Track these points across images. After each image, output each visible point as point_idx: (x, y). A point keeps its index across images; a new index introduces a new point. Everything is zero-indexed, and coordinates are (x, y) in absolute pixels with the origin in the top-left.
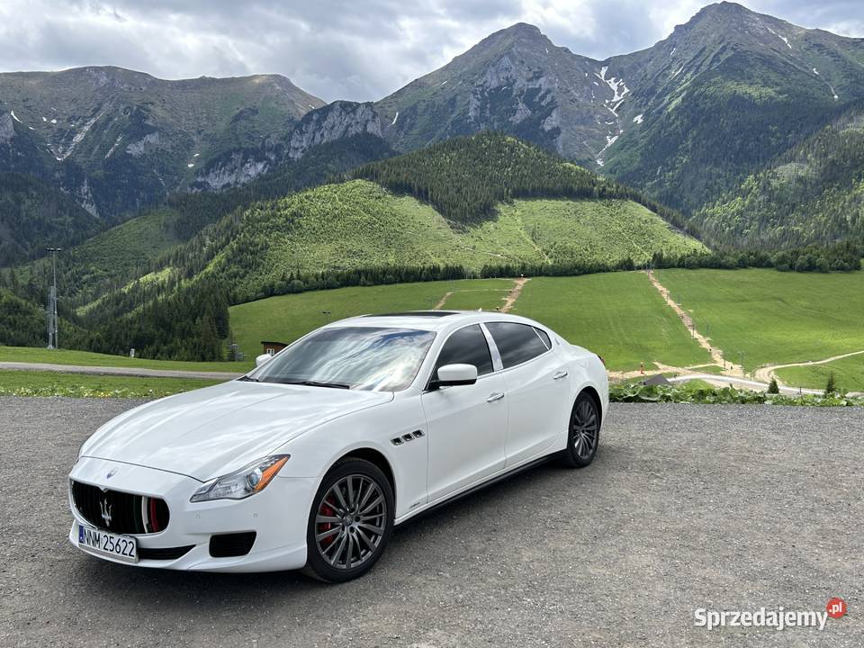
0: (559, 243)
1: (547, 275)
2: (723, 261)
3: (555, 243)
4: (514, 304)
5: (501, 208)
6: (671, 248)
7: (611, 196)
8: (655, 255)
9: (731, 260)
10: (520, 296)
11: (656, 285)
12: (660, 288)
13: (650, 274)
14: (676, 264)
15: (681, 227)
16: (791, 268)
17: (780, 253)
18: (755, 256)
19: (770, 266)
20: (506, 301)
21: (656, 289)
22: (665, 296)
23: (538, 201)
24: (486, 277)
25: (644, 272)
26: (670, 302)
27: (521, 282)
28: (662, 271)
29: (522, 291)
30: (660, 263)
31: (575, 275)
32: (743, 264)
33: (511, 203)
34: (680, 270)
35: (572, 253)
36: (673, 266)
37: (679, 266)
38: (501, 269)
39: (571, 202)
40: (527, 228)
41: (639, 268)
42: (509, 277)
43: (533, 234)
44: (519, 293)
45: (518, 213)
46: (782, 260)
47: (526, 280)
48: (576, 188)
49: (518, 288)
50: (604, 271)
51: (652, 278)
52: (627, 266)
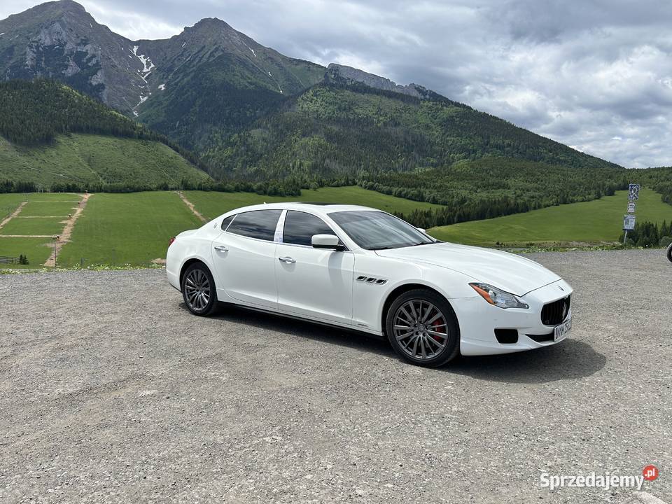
0: (110, 169)
1: (106, 192)
2: (226, 187)
3: (107, 168)
4: (82, 212)
5: (61, 139)
6: (190, 177)
7: (147, 138)
8: (182, 181)
9: (230, 186)
10: (87, 206)
11: (185, 201)
12: (188, 203)
13: (180, 194)
14: (196, 188)
15: (196, 164)
16: (265, 193)
17: (259, 184)
18: (244, 185)
19: (253, 191)
20: (76, 210)
21: (186, 204)
22: (192, 209)
23: (92, 137)
24: (55, 192)
25: (175, 192)
26: (196, 213)
27: (86, 197)
28: (188, 192)
29: (87, 202)
30: (187, 187)
31: (128, 192)
32: (237, 190)
33: (69, 136)
34: (199, 191)
35: (121, 177)
36: (194, 189)
37: (199, 189)
38: (68, 186)
39: (118, 140)
40: (83, 156)
41: (172, 189)
42: (76, 192)
43: (89, 161)
44: (86, 204)
45: (76, 144)
46: (260, 188)
47: (90, 195)
48: (121, 130)
49: (86, 200)
50: (148, 190)
51: (182, 196)
52: (164, 187)
